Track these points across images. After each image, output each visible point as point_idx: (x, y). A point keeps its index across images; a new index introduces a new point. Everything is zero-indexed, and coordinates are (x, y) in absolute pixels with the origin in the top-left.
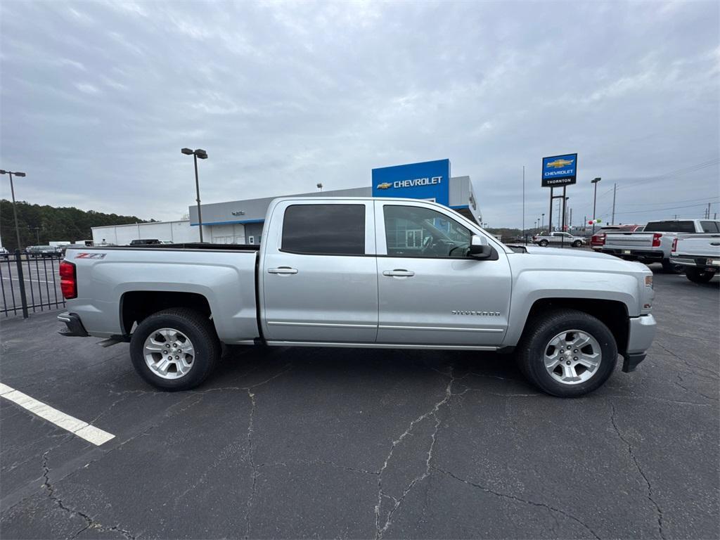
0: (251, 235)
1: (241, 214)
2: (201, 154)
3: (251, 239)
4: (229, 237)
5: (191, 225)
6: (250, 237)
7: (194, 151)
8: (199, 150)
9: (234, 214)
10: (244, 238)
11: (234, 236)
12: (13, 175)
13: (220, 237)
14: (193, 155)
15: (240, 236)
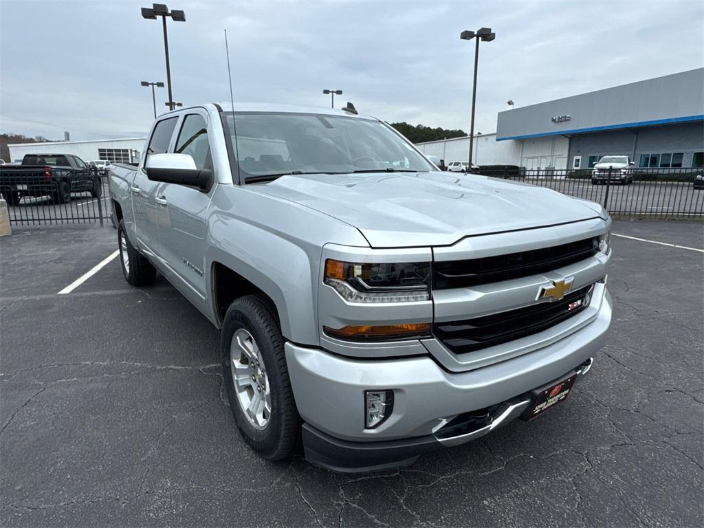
0: (578, 153)
1: (565, 119)
2: (486, 35)
3: (578, 160)
4: (545, 157)
5: (498, 140)
6: (576, 158)
7: (476, 33)
8: (483, 29)
9: (554, 120)
10: (566, 160)
11: (552, 156)
12: (334, 94)
13: (533, 158)
14: (475, 38)
15: (560, 156)
